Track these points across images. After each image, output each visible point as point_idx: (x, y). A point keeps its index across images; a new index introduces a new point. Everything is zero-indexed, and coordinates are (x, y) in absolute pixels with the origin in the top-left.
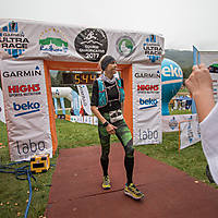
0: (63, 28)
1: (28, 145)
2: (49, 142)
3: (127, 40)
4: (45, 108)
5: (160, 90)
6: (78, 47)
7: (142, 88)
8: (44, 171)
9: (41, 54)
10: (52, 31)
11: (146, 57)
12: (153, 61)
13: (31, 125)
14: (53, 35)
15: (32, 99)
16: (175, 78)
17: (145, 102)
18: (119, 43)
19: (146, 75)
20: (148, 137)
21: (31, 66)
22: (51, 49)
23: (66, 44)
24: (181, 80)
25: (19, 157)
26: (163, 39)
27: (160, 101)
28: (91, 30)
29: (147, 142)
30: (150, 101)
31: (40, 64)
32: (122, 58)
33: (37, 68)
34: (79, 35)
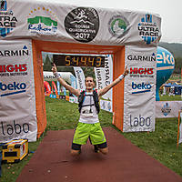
0: (54, 7)
2: (34, 124)
3: (121, 20)
4: (31, 89)
7: (135, 72)
8: (17, 161)
9: (29, 33)
10: (41, 10)
13: (18, 106)
14: (43, 14)
15: (19, 79)
16: (167, 65)
17: (137, 86)
18: (111, 22)
19: (140, 58)
20: (139, 123)
21: (19, 45)
22: (40, 28)
23: (56, 23)
25: (4, 138)
26: (160, 19)
28: (83, 8)
29: (138, 129)
30: (143, 85)
31: (28, 44)
32: (114, 38)
33: (25, 48)
34: (69, 14)
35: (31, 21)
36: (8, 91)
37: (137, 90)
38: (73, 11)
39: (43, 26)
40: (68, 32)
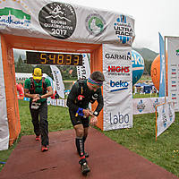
5: (131, 73)
7: (112, 70)
14: (13, 6)
16: (138, 66)
17: (116, 84)
19: (117, 57)
22: (10, 21)
24: (143, 68)
26: (133, 21)
27: (130, 83)
30: (120, 83)
34: (44, 8)
37: (115, 88)
38: (48, 5)
40: (43, 27)
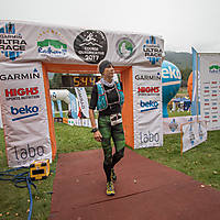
0: (62, 30)
1: (26, 151)
2: (48, 146)
4: (43, 112)
5: (160, 92)
6: (77, 49)
8: (44, 178)
9: (39, 56)
10: (50, 33)
11: (146, 59)
12: (153, 63)
13: (30, 130)
14: (51, 37)
15: (31, 102)
16: (174, 80)
18: (119, 45)
19: (146, 77)
20: (149, 139)
21: (29, 69)
22: (50, 51)
23: (65, 46)
24: (179, 82)
25: (17, 163)
26: (163, 41)
27: (160, 103)
29: (148, 145)
30: (150, 103)
31: (39, 67)
32: (122, 60)
33: (36, 71)
34: (78, 37)
35: (41, 44)
36: (19, 115)
37: (145, 108)
39: (53, 49)
40: (78, 54)
